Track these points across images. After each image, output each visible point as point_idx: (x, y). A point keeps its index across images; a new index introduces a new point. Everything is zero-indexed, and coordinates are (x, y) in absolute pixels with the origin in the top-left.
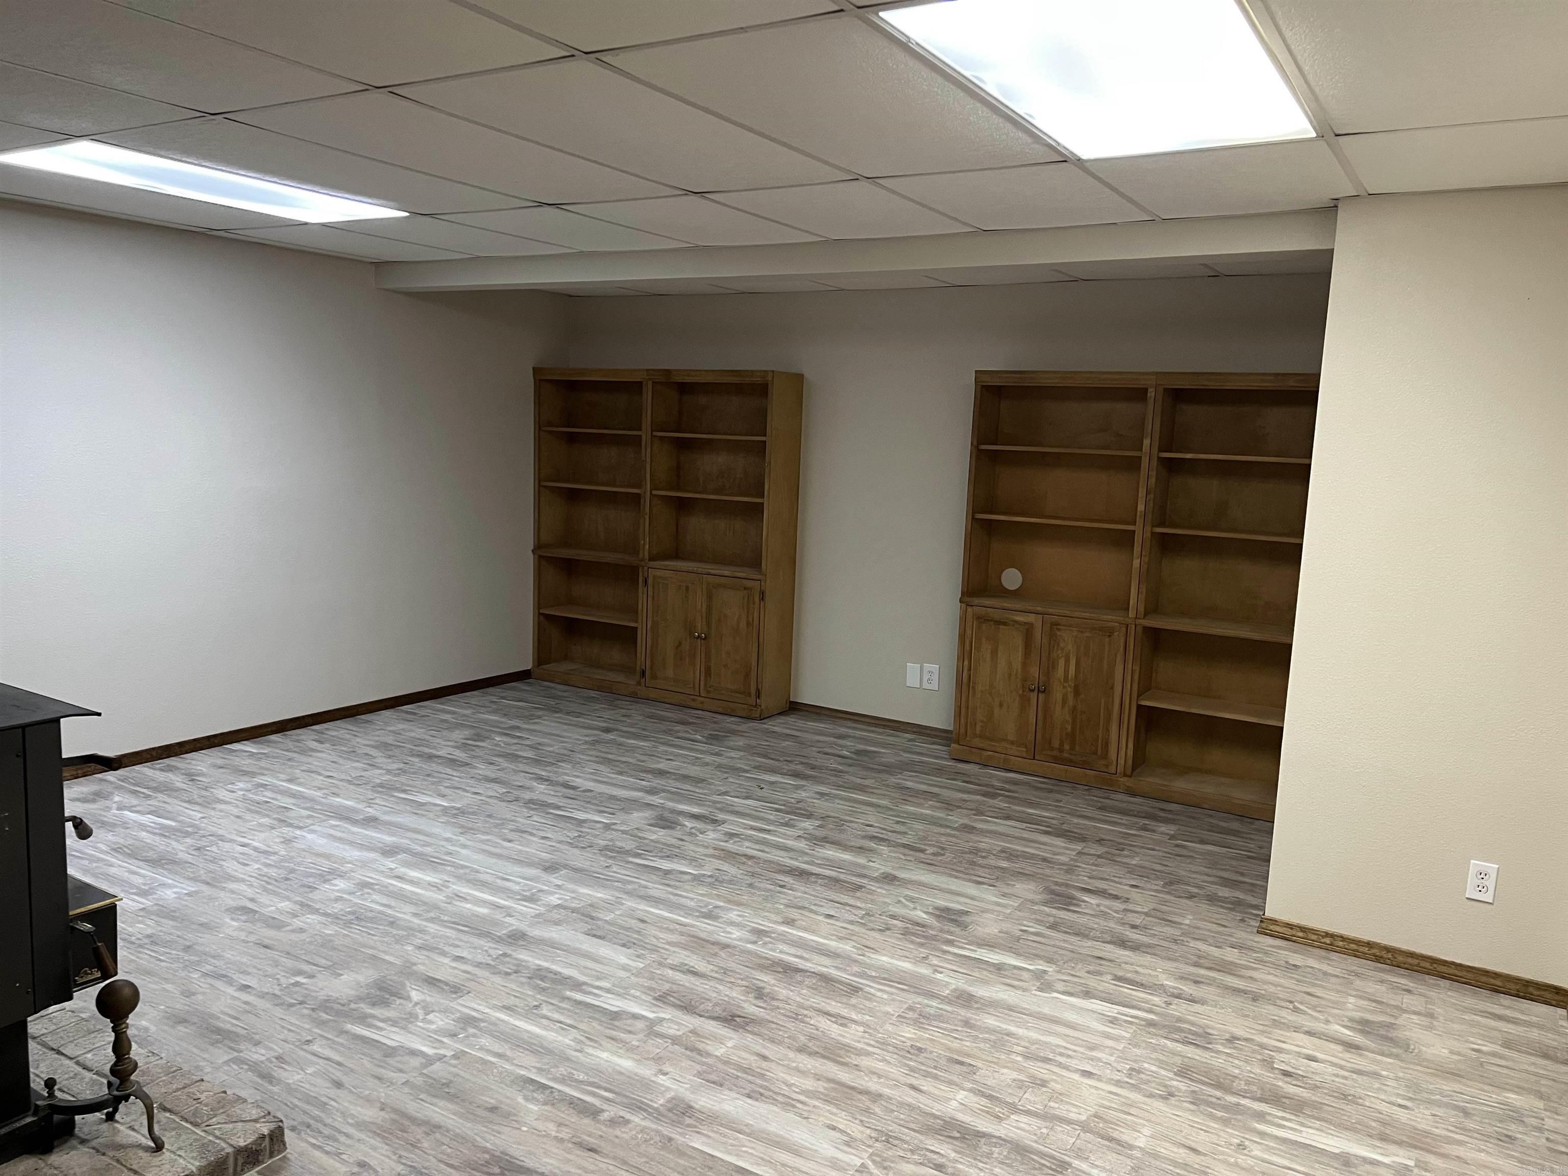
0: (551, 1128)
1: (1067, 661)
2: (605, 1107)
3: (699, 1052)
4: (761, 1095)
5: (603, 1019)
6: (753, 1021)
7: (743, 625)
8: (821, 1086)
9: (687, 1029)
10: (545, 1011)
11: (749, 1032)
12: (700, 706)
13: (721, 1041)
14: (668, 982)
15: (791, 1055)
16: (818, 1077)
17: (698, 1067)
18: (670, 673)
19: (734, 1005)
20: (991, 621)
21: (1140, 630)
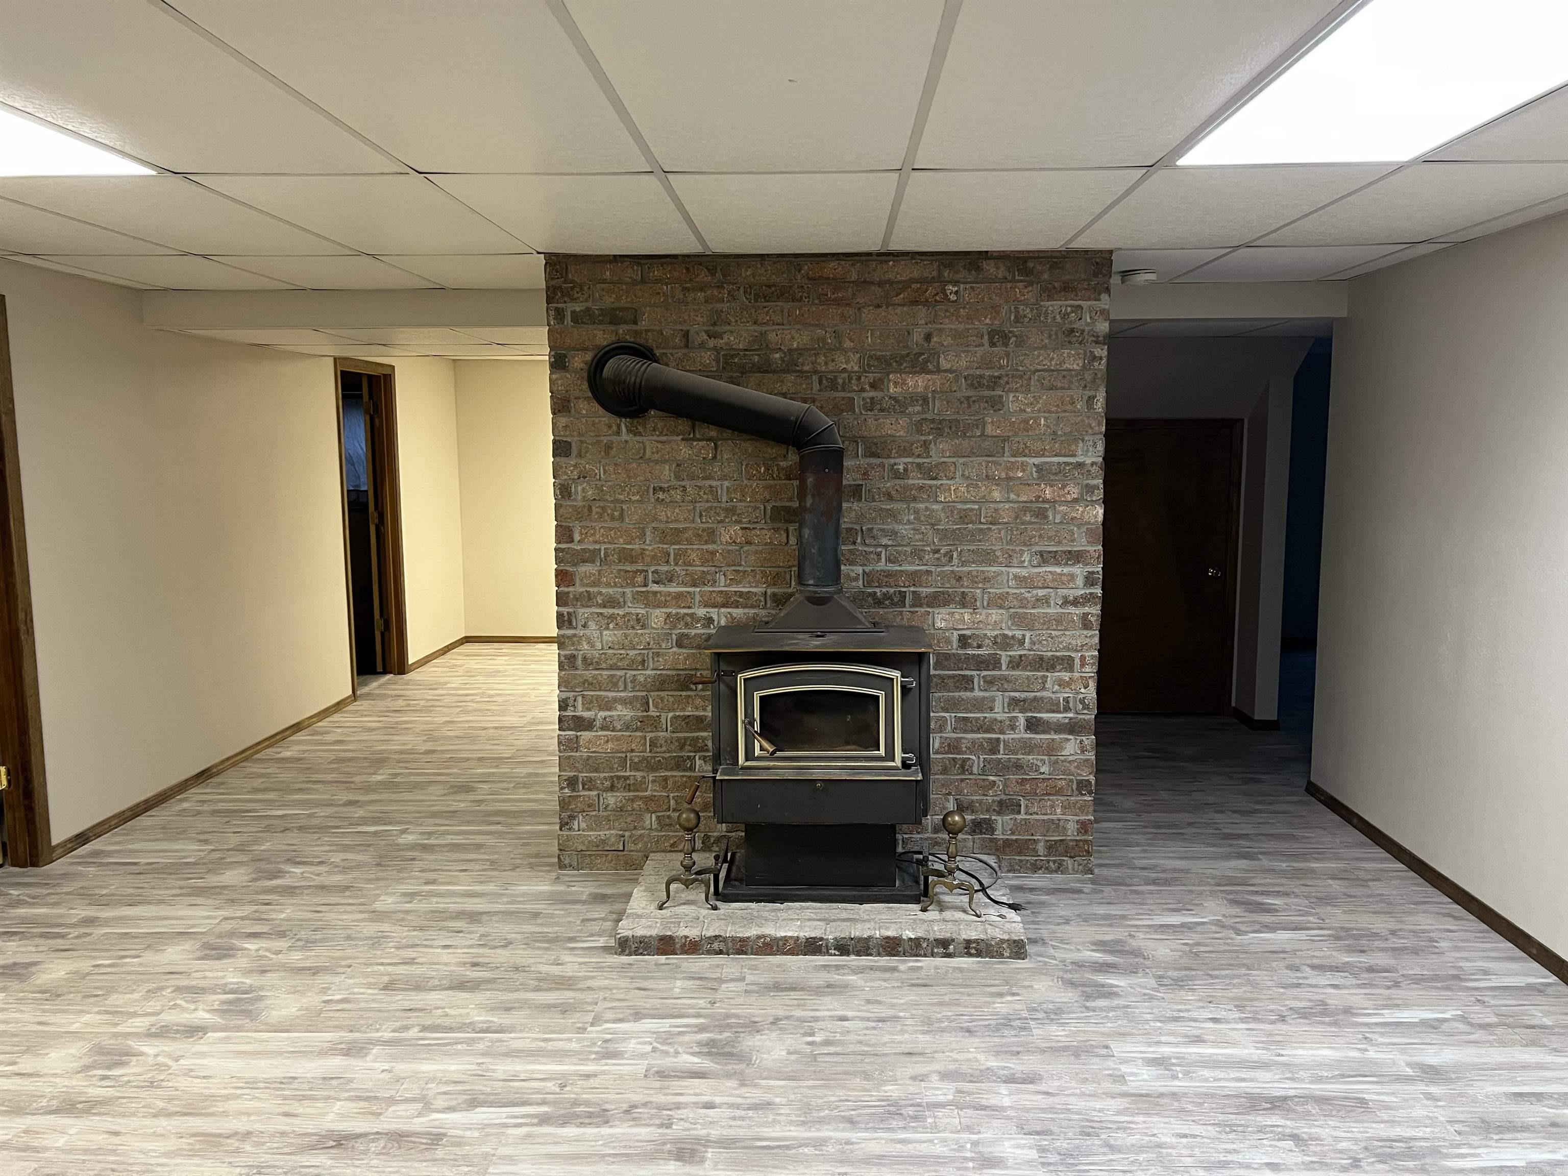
0: (450, 1011)
2: (421, 1034)
3: (359, 1098)
4: (282, 1083)
5: (482, 1097)
6: (313, 1148)
8: (220, 1107)
9: (385, 1115)
10: (550, 1086)
11: (314, 1134)
13: (343, 1116)
14: (443, 1160)
15: (258, 1127)
16: (225, 1114)
17: (354, 1086)
19: (344, 1159)
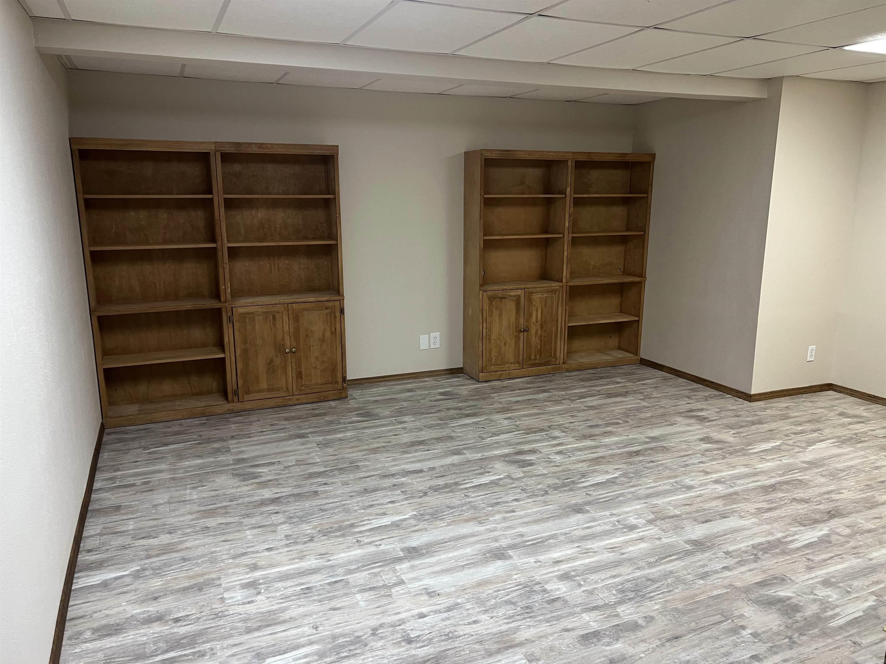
1: (537, 311)
7: (328, 334)
12: (296, 402)
18: (264, 385)
20: (497, 298)
21: (568, 288)
